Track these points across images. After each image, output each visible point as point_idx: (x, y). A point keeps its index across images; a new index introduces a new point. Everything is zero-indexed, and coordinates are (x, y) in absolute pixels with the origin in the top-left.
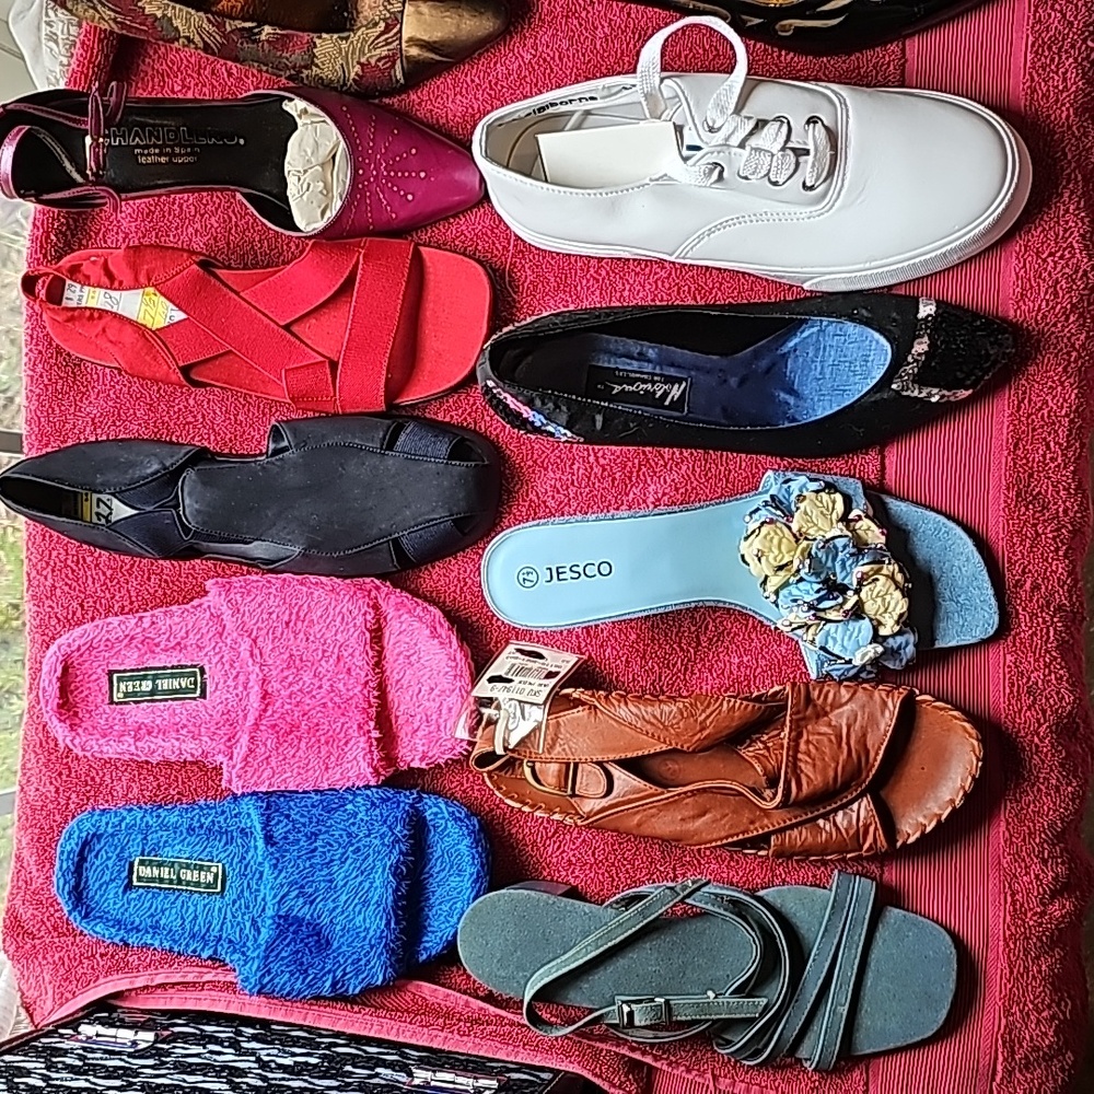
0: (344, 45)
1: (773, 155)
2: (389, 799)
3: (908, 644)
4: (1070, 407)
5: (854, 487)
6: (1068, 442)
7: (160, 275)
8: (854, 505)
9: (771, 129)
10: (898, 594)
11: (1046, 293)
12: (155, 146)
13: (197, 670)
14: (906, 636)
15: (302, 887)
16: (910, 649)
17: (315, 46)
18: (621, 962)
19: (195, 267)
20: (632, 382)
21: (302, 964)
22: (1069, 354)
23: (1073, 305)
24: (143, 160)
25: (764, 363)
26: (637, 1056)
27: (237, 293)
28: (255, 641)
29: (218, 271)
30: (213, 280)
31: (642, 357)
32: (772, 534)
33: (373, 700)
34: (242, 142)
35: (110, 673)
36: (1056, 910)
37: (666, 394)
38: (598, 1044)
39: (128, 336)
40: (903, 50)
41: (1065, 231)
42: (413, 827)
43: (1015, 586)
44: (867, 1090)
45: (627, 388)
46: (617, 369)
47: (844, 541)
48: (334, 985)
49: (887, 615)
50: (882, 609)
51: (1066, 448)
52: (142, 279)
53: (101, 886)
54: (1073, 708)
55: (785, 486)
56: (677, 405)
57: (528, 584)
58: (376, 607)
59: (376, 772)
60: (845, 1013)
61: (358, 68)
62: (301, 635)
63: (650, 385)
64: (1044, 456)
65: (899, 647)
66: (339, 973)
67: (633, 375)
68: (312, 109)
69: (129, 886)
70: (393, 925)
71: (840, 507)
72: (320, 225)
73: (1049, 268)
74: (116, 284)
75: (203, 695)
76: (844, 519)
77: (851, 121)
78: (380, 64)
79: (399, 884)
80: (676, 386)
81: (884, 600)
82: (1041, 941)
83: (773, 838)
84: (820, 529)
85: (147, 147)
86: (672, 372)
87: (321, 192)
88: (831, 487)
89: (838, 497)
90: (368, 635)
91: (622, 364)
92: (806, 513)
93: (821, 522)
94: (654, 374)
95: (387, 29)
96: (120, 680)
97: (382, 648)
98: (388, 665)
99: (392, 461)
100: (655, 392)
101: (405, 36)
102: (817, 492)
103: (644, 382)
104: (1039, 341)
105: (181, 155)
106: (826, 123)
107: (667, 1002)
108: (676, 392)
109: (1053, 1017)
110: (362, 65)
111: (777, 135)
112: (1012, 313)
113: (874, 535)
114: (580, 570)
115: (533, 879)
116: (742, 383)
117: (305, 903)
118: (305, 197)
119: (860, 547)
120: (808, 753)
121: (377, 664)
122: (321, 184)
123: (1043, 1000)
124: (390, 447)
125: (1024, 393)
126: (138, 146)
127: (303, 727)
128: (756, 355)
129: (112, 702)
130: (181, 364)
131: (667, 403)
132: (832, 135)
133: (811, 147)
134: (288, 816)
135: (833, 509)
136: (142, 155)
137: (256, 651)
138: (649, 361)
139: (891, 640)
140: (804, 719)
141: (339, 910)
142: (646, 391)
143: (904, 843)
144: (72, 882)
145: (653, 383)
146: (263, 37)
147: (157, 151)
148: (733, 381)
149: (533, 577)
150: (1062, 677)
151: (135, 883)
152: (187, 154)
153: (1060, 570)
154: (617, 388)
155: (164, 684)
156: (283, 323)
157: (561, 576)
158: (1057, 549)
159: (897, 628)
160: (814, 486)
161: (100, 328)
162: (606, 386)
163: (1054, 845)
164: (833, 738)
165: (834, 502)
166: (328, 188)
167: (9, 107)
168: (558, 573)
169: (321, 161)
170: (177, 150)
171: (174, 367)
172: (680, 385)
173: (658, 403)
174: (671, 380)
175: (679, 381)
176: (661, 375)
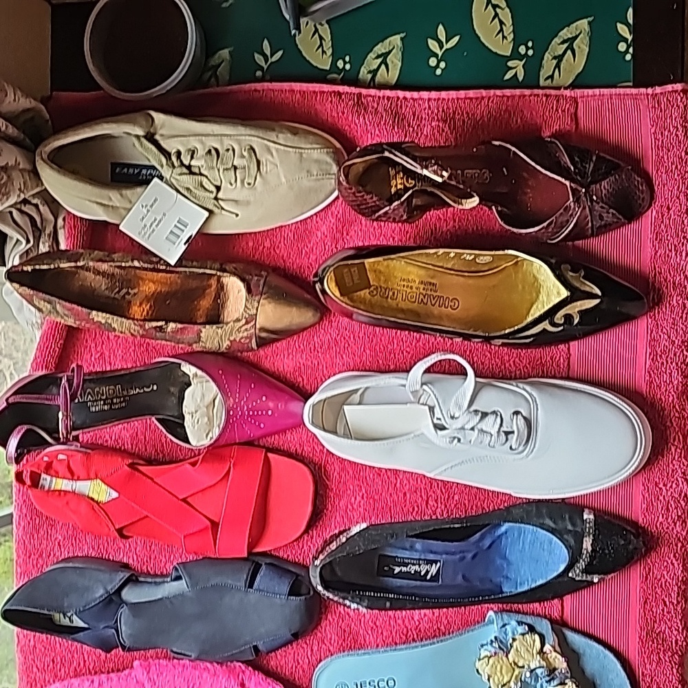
0: (219, 331)
1: (492, 435)
4: (678, 578)
5: (544, 626)
7: (103, 474)
8: (546, 641)
9: (491, 418)
11: (662, 509)
12: (101, 400)
17: (201, 332)
19: (126, 467)
20: (406, 565)
22: (677, 545)
24: (93, 409)
25: (487, 542)
27: (152, 479)
29: (141, 468)
30: (137, 473)
31: (412, 548)
32: (496, 662)
34: (155, 388)
37: (427, 572)
39: (83, 508)
40: (569, 349)
41: (673, 471)
45: (404, 569)
46: (397, 557)
47: (541, 670)
52: (92, 475)
55: (504, 629)
56: (435, 578)
58: (243, 685)
61: (228, 343)
63: (417, 567)
64: (663, 610)
67: (407, 561)
68: (200, 372)
71: (538, 644)
72: (206, 442)
73: (663, 494)
74: (76, 478)
76: (541, 652)
77: (539, 412)
78: (242, 341)
80: (434, 565)
85: (96, 401)
86: (431, 557)
87: (206, 423)
88: (532, 629)
89: (537, 637)
91: (401, 554)
92: (517, 650)
93: (526, 656)
94: (420, 559)
95: (247, 323)
99: (253, 595)
100: (421, 571)
101: (258, 326)
102: (523, 635)
103: (414, 564)
104: (658, 538)
105: (117, 403)
106: (524, 414)
108: (434, 570)
110: (231, 342)
111: (494, 423)
112: (641, 520)
113: (560, 663)
114: (375, 684)
116: (474, 557)
118: (196, 427)
119: (552, 671)
122: (206, 419)
124: (251, 586)
125: (650, 569)
126: (90, 401)
130: (117, 527)
131: (428, 577)
132: (528, 421)
133: (515, 429)
135: (534, 646)
136: (93, 406)
138: (416, 551)
142: (415, 571)
145: (420, 565)
146: (169, 329)
147: (102, 403)
148: (469, 557)
152: (121, 402)
153: (674, 681)
154: (397, 570)
156: (181, 497)
160: (521, 629)
161: (65, 502)
162: (390, 568)
165: (534, 641)
166: (210, 420)
167: (11, 400)
168: (361, 686)
169: (206, 404)
170: (115, 400)
171: (112, 529)
172: (436, 565)
173: (424, 578)
174: (431, 562)
175: (436, 562)
176: (424, 560)
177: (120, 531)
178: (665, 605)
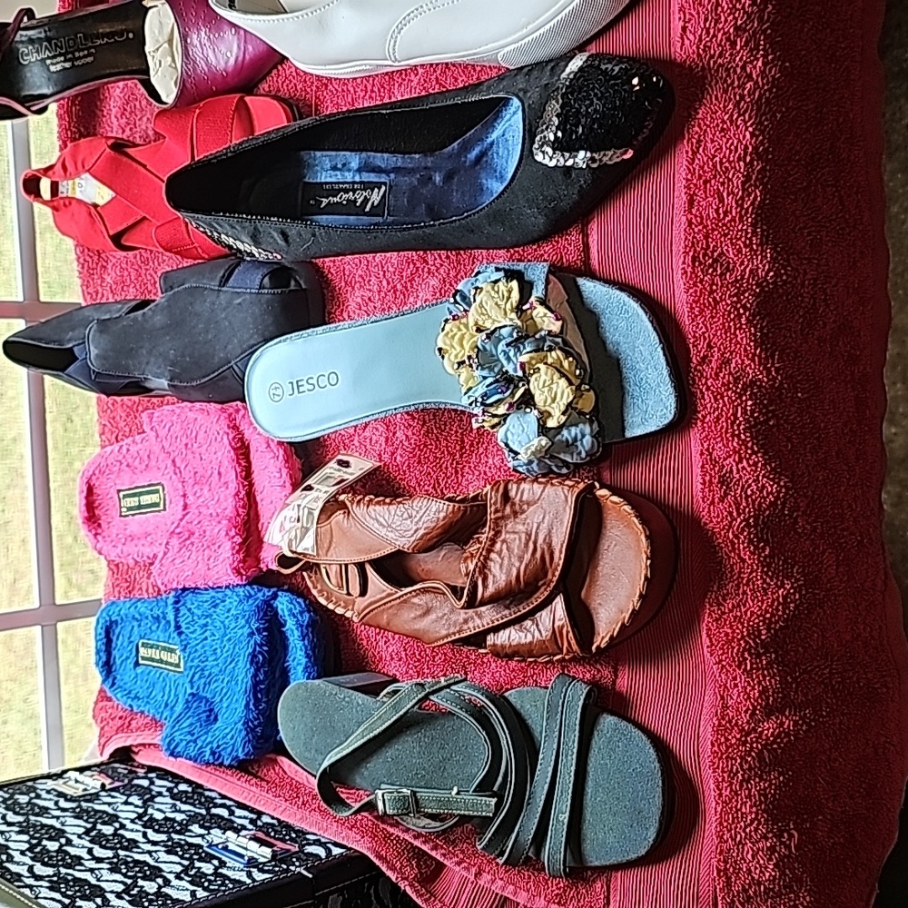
2: (251, 596)
3: (584, 436)
4: (746, 147)
5: (537, 273)
6: (744, 190)
8: (535, 291)
10: (563, 382)
11: (706, 20)
12: (60, 55)
13: (160, 488)
14: (581, 426)
15: (203, 670)
16: (588, 440)
18: (390, 753)
19: (108, 150)
20: (335, 193)
21: (193, 735)
23: (737, 28)
24: (53, 68)
25: (473, 154)
26: (417, 843)
27: (144, 166)
28: (174, 461)
29: (130, 151)
30: (125, 159)
31: (344, 167)
32: (455, 330)
33: (240, 510)
34: (131, 35)
35: (119, 491)
36: (769, 728)
37: (366, 200)
38: (389, 829)
42: (267, 621)
43: (700, 364)
44: (608, 903)
45: (333, 200)
46: (324, 183)
47: (508, 330)
48: (213, 753)
49: (553, 405)
50: (549, 401)
51: (742, 198)
52: (80, 168)
53: (122, 662)
54: (777, 498)
57: (277, 398)
58: (235, 428)
59: (237, 572)
60: (566, 821)
62: (197, 455)
63: (351, 194)
64: (717, 211)
65: (575, 439)
66: (215, 745)
67: (336, 187)
69: (137, 664)
70: (251, 706)
71: (515, 296)
75: (165, 509)
76: (518, 309)
79: (257, 670)
80: (376, 190)
81: (550, 389)
82: (747, 762)
83: (488, 638)
84: (494, 321)
85: (54, 57)
86: (372, 177)
87: (170, 66)
88: (511, 275)
89: (514, 284)
90: (232, 452)
91: (330, 177)
92: (481, 306)
93: (494, 313)
94: (354, 183)
96: (125, 496)
97: (249, 462)
98: (256, 477)
100: (355, 201)
102: (496, 282)
103: (346, 191)
105: (80, 58)
107: (414, 793)
108: (376, 197)
109: (772, 849)
114: (314, 381)
115: (371, 671)
116: (448, 178)
117: (205, 684)
118: (159, 73)
120: (499, 553)
121: (245, 479)
122: (169, 59)
123: (756, 830)
126: (49, 58)
127: (197, 534)
128: (466, 148)
129: (121, 516)
130: (111, 233)
131: (367, 209)
134: (189, 610)
135: (509, 298)
136: (52, 64)
137: (177, 471)
138: (350, 171)
139: (565, 432)
140: (502, 518)
141: (224, 691)
142: (348, 200)
143: (598, 647)
144: (104, 659)
145: (354, 191)
147: (62, 58)
148: (438, 178)
149: (279, 392)
150: (755, 464)
151: (141, 662)
152: (85, 56)
155: (146, 499)
157: (301, 389)
158: (740, 316)
159: (563, 418)
160: (497, 276)
162: (316, 200)
163: (759, 656)
164: (523, 536)
165: (510, 292)
166: (174, 60)
168: (298, 387)
169: (166, 38)
170: (77, 54)
171: (107, 237)
172: (379, 189)
173: (359, 210)
174: (370, 186)
175: (378, 185)
176: (361, 183)
177: (117, 239)
178: (721, 200)
